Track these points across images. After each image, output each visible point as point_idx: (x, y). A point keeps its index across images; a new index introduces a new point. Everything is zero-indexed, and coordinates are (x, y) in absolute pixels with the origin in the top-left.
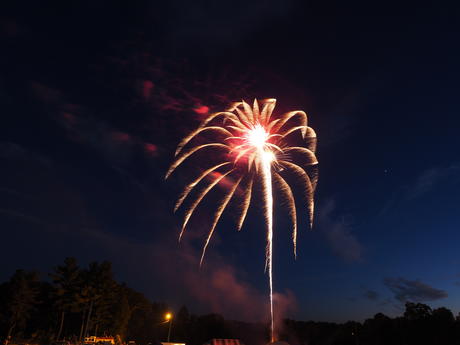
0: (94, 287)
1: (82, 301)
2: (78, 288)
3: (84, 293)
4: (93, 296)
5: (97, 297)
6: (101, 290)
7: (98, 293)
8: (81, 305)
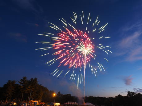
0: (32, 86)
1: (28, 90)
2: (27, 86)
3: (29, 87)
4: (32, 88)
5: (33, 88)
6: (34, 87)
7: (33, 87)
8: (28, 91)
